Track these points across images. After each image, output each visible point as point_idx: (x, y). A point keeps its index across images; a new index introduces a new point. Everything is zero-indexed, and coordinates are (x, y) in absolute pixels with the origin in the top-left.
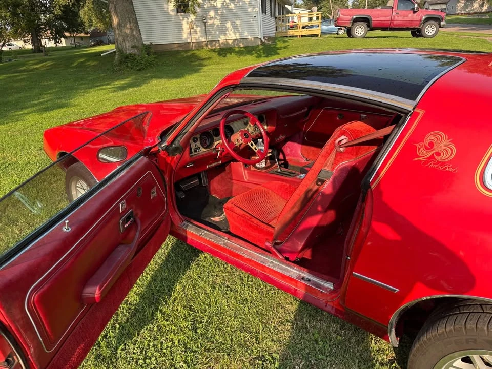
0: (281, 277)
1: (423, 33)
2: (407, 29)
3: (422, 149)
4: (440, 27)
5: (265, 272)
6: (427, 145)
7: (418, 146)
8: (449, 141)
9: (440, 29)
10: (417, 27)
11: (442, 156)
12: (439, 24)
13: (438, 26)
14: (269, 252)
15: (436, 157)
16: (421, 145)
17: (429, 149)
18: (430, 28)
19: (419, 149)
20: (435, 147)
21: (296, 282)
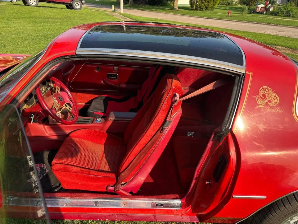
0: (139, 212)
1: (74, 7)
2: (63, 3)
3: (259, 99)
4: (82, 4)
5: (124, 213)
6: (262, 96)
7: (257, 98)
8: (273, 92)
9: (83, 5)
10: (69, 2)
11: (272, 102)
12: (82, 2)
13: (81, 3)
14: (116, 194)
15: (269, 104)
16: (258, 96)
17: (264, 99)
18: (77, 4)
19: (258, 99)
20: (266, 97)
21: (154, 210)
